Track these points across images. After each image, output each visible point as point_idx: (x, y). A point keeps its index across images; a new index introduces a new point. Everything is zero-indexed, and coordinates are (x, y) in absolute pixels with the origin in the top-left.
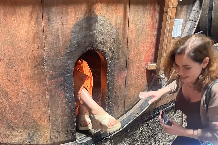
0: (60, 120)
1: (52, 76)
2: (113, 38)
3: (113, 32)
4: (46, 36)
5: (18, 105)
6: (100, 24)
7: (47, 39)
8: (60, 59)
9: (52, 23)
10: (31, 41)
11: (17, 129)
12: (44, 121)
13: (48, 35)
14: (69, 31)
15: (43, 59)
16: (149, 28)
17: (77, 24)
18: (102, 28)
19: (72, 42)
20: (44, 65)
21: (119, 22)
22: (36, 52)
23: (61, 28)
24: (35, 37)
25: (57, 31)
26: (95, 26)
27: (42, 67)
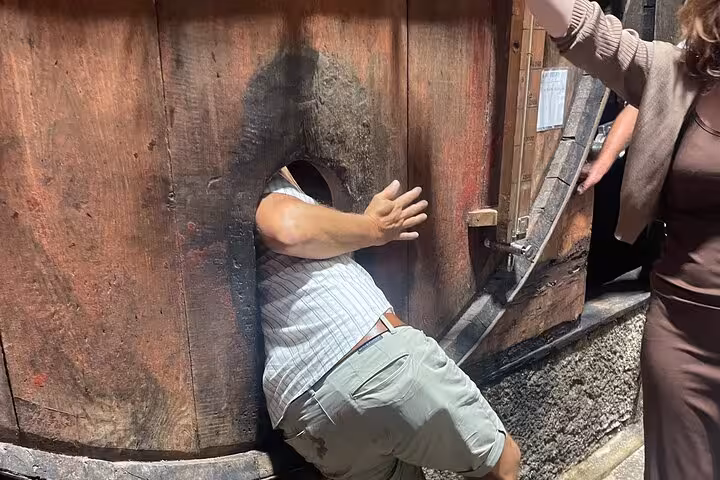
0: (222, 377)
1: (193, 236)
2: (364, 125)
3: (365, 105)
4: (172, 111)
5: (102, 325)
6: (326, 78)
7: (176, 122)
8: (213, 187)
9: (188, 73)
10: (132, 126)
11: (100, 400)
12: (177, 378)
13: (178, 109)
14: (236, 98)
15: (166, 182)
16: (468, 96)
17: (260, 78)
18: (331, 91)
19: (249, 132)
20: (169, 202)
21: (381, 74)
22: (147, 159)
23: (215, 91)
24: (142, 113)
25: (204, 95)
26: (311, 85)
27: (164, 206)
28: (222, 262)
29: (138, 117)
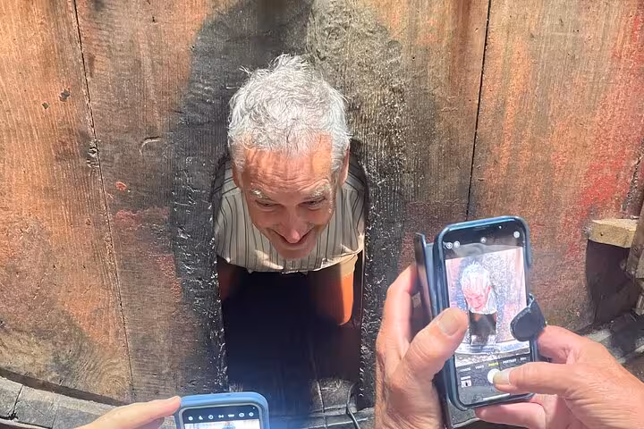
1: (123, 196)
2: (393, 90)
3: (398, 64)
4: (92, 59)
5: (14, 267)
6: (327, 26)
7: (96, 71)
8: (149, 147)
9: (110, 15)
10: (37, 74)
11: (17, 334)
12: (107, 333)
13: (97, 57)
14: (182, 47)
15: (85, 136)
16: (616, 57)
17: (217, 24)
18: (336, 44)
19: (198, 88)
20: (89, 158)
21: (433, 21)
22: (58, 110)
23: (150, 39)
24: (51, 60)
25: (133, 44)
26: (303, 34)
27: (83, 162)
28: (163, 228)
29: (47, 65)
